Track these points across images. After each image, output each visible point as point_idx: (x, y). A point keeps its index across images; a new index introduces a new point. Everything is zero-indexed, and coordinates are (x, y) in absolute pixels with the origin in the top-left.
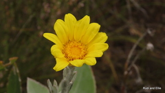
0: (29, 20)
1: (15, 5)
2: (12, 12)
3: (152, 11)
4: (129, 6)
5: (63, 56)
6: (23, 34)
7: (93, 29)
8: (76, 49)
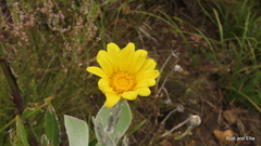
0: (53, 59)
1: (37, 48)
2: (36, 55)
3: (161, 39)
4: (141, 37)
6: (49, 74)
7: (140, 56)
8: (123, 80)
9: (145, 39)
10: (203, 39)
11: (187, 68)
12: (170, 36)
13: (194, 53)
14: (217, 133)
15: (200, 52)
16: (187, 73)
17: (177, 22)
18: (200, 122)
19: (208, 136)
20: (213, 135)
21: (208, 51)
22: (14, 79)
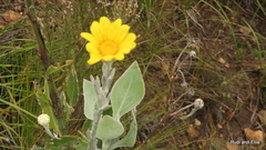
3: (209, 26)
5: (97, 52)
8: (109, 47)
9: (191, 23)
10: (251, 33)
11: (230, 60)
12: (218, 25)
13: (239, 46)
14: (248, 131)
15: (246, 46)
16: (227, 65)
17: (228, 12)
18: (202, 105)
19: (238, 133)
20: (243, 132)
21: (254, 46)
22: (43, 39)
